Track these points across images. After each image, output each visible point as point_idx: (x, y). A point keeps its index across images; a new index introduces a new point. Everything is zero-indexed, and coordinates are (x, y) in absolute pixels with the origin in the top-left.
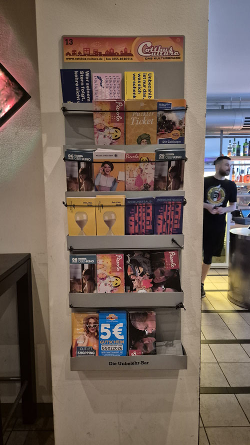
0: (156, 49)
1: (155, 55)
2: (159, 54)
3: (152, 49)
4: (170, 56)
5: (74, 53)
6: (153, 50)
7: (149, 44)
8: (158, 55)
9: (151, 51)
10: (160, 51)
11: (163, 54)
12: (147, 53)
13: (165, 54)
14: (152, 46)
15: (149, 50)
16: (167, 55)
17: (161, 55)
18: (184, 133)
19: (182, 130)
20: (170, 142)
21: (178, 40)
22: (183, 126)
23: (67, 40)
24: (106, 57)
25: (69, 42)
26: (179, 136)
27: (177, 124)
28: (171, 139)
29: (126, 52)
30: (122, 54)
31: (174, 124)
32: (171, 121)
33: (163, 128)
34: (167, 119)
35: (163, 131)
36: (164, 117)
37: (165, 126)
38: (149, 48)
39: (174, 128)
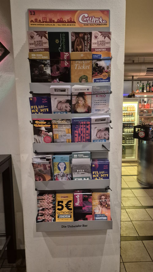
0: (91, 18)
1: (90, 22)
2: (93, 22)
3: (88, 18)
4: (100, 24)
5: (36, 21)
6: (89, 19)
7: (86, 15)
8: (92, 22)
9: (88, 20)
10: (94, 19)
11: (95, 22)
12: (85, 21)
13: (97, 22)
14: (88, 17)
15: (86, 19)
16: (98, 22)
17: (94, 22)
18: (110, 75)
19: (109, 73)
20: (101, 81)
21: (106, 13)
22: (109, 70)
23: (31, 12)
24: (57, 24)
25: (33, 13)
26: (107, 77)
27: (106, 69)
28: (102, 79)
29: (71, 20)
30: (68, 22)
31: (104, 68)
32: (101, 66)
33: (96, 71)
34: (99, 66)
35: (96, 73)
36: (97, 64)
37: (98, 70)
38: (86, 18)
39: (104, 71)
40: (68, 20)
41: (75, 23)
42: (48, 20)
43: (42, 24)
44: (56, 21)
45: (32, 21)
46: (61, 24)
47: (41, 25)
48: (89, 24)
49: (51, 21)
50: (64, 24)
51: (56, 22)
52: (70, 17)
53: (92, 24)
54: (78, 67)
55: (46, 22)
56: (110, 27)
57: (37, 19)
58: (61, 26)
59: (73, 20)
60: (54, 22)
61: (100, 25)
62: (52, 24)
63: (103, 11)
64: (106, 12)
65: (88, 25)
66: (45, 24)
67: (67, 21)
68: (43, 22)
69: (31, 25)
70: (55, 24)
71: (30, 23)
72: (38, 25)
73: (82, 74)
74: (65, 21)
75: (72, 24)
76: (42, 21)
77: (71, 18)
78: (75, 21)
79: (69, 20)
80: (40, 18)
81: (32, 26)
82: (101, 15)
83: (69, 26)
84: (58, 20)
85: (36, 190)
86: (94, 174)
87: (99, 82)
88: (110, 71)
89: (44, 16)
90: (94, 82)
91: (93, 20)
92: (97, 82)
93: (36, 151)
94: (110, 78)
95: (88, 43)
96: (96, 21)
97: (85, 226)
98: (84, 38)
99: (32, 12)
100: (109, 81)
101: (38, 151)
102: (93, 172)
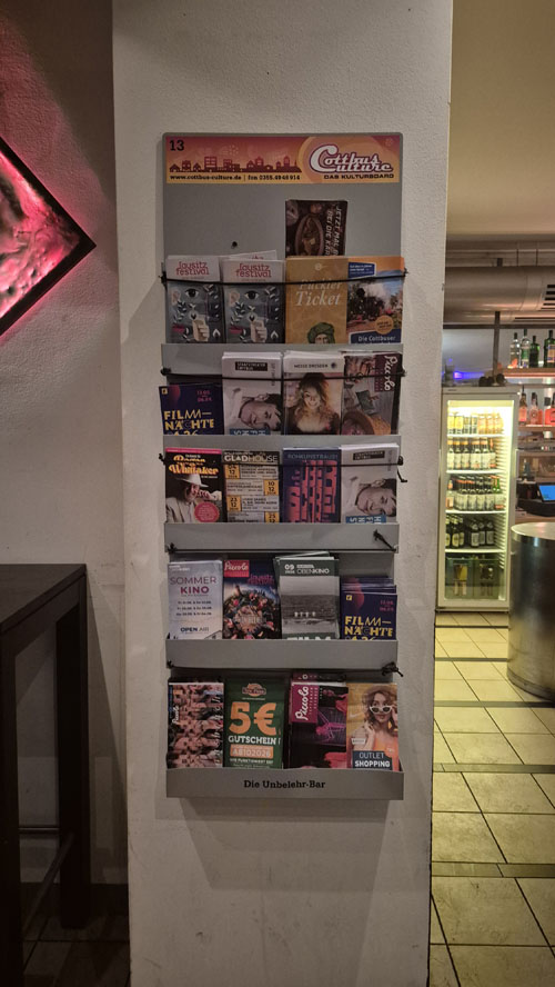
0: (345, 159)
1: (343, 170)
2: (352, 168)
3: (338, 159)
4: (373, 173)
6: (340, 161)
7: (332, 150)
8: (349, 169)
9: (336, 163)
10: (354, 162)
11: (359, 168)
12: (328, 167)
13: (363, 169)
14: (337, 154)
15: (331, 160)
16: (367, 169)
17: (355, 169)
18: (400, 323)
19: (396, 316)
20: (374, 339)
21: (389, 142)
22: (398, 307)
23: (172, 142)
24: (247, 174)
25: (177, 145)
26: (392, 328)
27: (387, 304)
28: (375, 334)
29: (287, 165)
30: (280, 169)
31: (381, 303)
32: (374, 298)
33: (358, 311)
34: (366, 295)
35: (359, 316)
36: (361, 292)
37: (363, 309)
38: (332, 156)
39: (382, 312)
40: (279, 163)
41: (300, 171)
42: (220, 165)
43: (203, 174)
44: (243, 166)
45: (175, 168)
46: (257, 175)
47: (201, 177)
48: (340, 175)
49: (231, 167)
50: (266, 174)
51: (244, 171)
52: (284, 156)
53: (349, 175)
54: (305, 300)
55: (215, 170)
56: (404, 181)
57: (189, 162)
58: (259, 181)
59: (292, 165)
60: (237, 169)
61: (371, 176)
62: (233, 175)
63: (380, 138)
64: (393, 141)
65: (337, 177)
66: (210, 174)
67: (275, 168)
68: (207, 170)
69: (172, 177)
70: (239, 174)
71: (169, 174)
72: (192, 178)
73: (318, 319)
74: (271, 167)
75: (289, 174)
76: (203, 168)
77: (287, 158)
78: (300, 166)
79: (282, 165)
80: (198, 158)
81: (176, 181)
82: (378, 148)
83: (282, 181)
84: (251, 163)
85: (169, 665)
86: (350, 625)
87: (368, 342)
88: (401, 310)
89: (209, 152)
90: (353, 342)
91: (351, 164)
92: (362, 342)
93: (172, 545)
94: (400, 330)
95: (337, 230)
96: (361, 166)
97: (318, 785)
98: (323, 218)
99: (174, 143)
100: (398, 339)
101: (180, 546)
102: (348, 619)
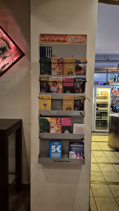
0: (76, 39)
2: (77, 41)
5: (45, 40)
6: (75, 40)
8: (76, 41)
12: (72, 41)
13: (79, 41)
14: (74, 38)
15: (73, 40)
18: (86, 72)
19: (85, 70)
20: (80, 75)
22: (85, 68)
23: (42, 35)
26: (84, 73)
29: (64, 40)
30: (63, 41)
31: (82, 68)
32: (80, 67)
35: (78, 70)
38: (73, 39)
39: (82, 69)
41: (67, 42)
42: (51, 40)
43: (48, 42)
45: (42, 40)
49: (53, 41)
52: (64, 38)
54: (67, 67)
56: (87, 44)
58: (59, 43)
60: (55, 41)
61: (81, 43)
63: (83, 35)
64: (85, 36)
65: (74, 43)
71: (41, 42)
72: (46, 42)
74: (61, 41)
75: (65, 42)
80: (47, 39)
82: (82, 37)
83: (63, 43)
84: (57, 40)
85: (39, 138)
89: (49, 38)
90: (76, 75)
92: (78, 75)
93: (40, 114)
97: (68, 162)
100: (85, 75)
